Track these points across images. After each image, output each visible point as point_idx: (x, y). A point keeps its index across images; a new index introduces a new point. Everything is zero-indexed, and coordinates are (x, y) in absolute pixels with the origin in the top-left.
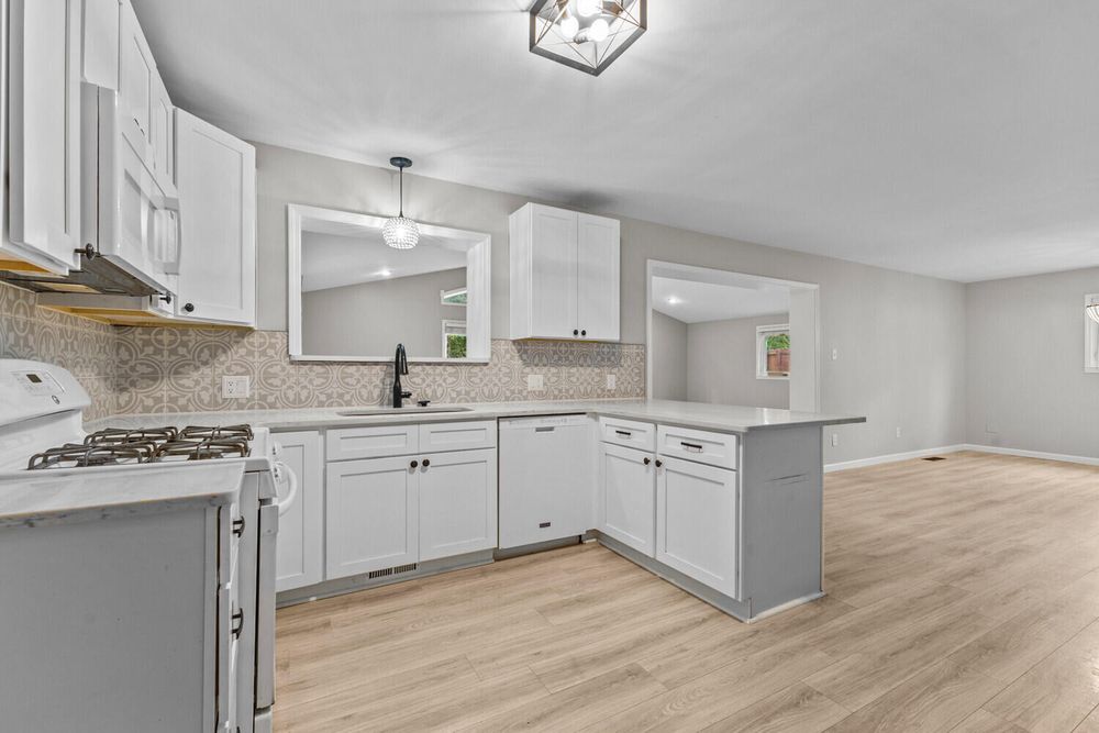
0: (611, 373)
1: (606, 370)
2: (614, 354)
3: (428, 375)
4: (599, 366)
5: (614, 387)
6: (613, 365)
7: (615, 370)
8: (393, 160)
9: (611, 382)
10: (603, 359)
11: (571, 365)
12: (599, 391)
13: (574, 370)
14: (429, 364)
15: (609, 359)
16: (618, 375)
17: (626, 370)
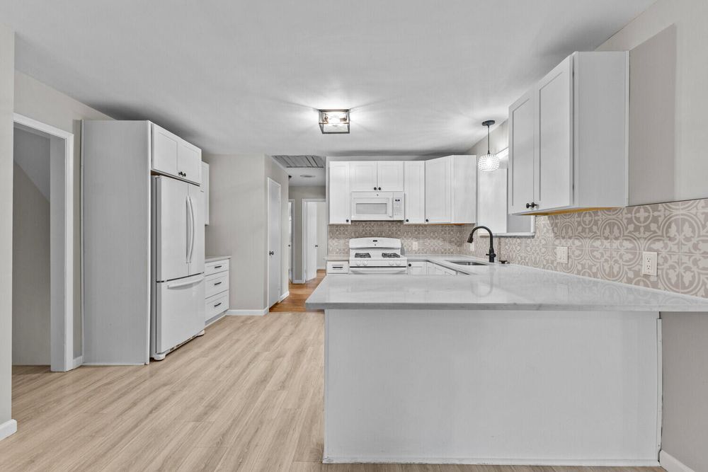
0: (650, 250)
1: (643, 244)
2: (655, 220)
4: (631, 238)
5: (653, 272)
6: (655, 238)
7: (658, 245)
9: (649, 262)
10: (637, 229)
11: (596, 237)
12: (631, 275)
13: (598, 243)
15: (647, 228)
16: (664, 253)
17: (680, 245)
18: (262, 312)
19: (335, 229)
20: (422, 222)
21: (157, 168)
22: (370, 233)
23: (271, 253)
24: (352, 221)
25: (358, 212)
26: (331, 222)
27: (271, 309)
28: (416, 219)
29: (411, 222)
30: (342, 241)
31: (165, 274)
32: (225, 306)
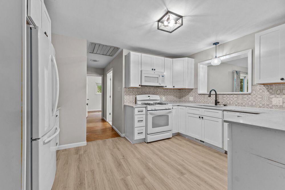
3: (228, 97)
8: (214, 44)
14: (228, 94)
20: (172, 87)
22: (145, 93)
24: (141, 86)
25: (145, 81)
29: (167, 87)
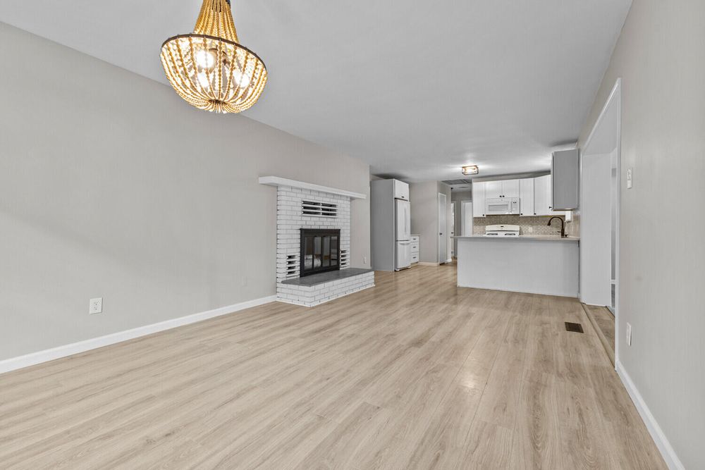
18: (436, 264)
19: (477, 220)
20: (532, 215)
21: (397, 196)
23: (441, 234)
24: (487, 216)
25: (490, 210)
26: (475, 216)
27: (441, 265)
28: (527, 212)
29: (524, 215)
30: (482, 227)
31: (399, 238)
32: (417, 260)
